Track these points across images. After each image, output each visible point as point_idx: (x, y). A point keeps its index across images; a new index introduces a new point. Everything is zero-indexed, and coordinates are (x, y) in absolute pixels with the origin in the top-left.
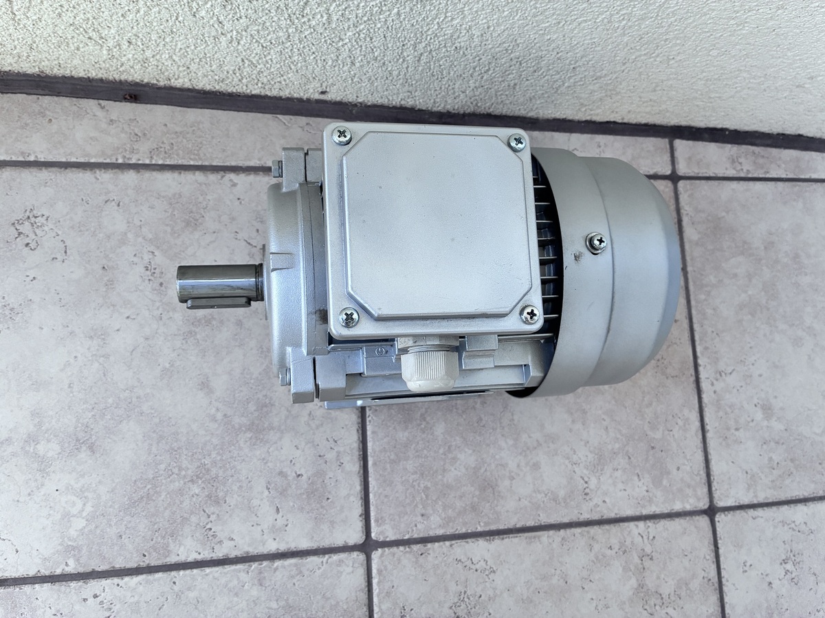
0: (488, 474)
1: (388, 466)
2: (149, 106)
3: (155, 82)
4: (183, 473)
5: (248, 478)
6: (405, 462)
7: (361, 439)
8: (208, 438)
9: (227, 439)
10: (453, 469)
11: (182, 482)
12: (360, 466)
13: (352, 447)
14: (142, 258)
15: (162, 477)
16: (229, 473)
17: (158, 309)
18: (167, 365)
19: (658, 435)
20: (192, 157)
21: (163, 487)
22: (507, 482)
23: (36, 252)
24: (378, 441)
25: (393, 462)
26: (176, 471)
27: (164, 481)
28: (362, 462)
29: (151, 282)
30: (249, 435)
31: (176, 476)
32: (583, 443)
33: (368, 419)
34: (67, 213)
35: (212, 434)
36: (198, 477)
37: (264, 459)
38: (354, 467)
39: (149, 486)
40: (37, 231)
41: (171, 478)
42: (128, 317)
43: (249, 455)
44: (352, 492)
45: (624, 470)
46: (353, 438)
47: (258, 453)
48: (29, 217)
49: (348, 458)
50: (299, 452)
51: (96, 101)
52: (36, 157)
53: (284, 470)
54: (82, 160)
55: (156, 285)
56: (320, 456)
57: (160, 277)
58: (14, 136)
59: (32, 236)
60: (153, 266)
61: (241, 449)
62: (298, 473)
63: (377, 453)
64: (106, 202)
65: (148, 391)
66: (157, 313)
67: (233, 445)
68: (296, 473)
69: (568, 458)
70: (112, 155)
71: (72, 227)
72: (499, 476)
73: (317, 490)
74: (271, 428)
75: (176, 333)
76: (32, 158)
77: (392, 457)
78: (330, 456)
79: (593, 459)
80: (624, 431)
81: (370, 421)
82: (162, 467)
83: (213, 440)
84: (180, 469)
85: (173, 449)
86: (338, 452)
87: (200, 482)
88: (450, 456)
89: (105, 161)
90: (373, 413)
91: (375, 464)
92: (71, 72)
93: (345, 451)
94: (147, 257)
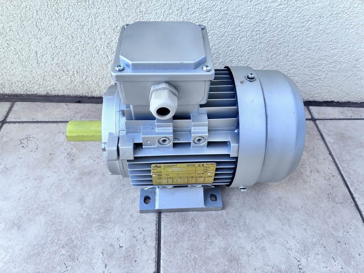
0: (233, 252)
1: (172, 244)
2: (84, 104)
3: (87, 95)
4: (60, 242)
5: (93, 247)
6: (182, 243)
7: (158, 229)
8: (76, 225)
9: (86, 226)
10: (211, 248)
11: (57, 247)
12: (156, 244)
13: (152, 233)
14: (67, 151)
15: (48, 244)
16: (83, 243)
17: (68, 169)
18: (66, 191)
19: (340, 234)
20: (96, 118)
21: (47, 249)
22: (246, 258)
23: (25, 149)
24: (167, 231)
25: (175, 242)
26: (56, 241)
27: (48, 246)
28: (157, 242)
29: (68, 159)
30: (98, 224)
31: (55, 244)
32: (291, 237)
33: (162, 219)
34: (43, 136)
35: (79, 223)
36: (66, 245)
37: (103, 237)
38: (153, 243)
39: (40, 248)
40: (28, 142)
41: (52, 245)
42: (54, 172)
43: (96, 235)
44: (150, 258)
45: (323, 255)
46: (153, 229)
47: (101, 233)
48: (27, 138)
49: (149, 239)
50: (123, 234)
51: (65, 103)
52: (38, 120)
53: (113, 243)
54: (54, 120)
55: (70, 160)
56: (134, 237)
57: (73, 157)
58: (31, 114)
59: (26, 144)
60: (71, 153)
61: (92, 231)
62: (121, 246)
63: (166, 237)
64: (59, 132)
65: (54, 202)
66: (67, 170)
67: (89, 229)
68: (120, 246)
69: (283, 246)
70: (66, 118)
71: (43, 141)
72: (240, 254)
73: (130, 255)
74: (110, 221)
75: (74, 178)
76: (36, 120)
77: (175, 240)
78: (140, 237)
79: (300, 247)
80: (317, 232)
81: (163, 220)
82: (50, 239)
83: (79, 226)
84: (58, 240)
85: (58, 230)
86: (144, 235)
87: (67, 247)
88: (209, 240)
89: (63, 120)
90: (165, 216)
91: (165, 243)
92: (58, 92)
93: (148, 235)
94: (69, 150)
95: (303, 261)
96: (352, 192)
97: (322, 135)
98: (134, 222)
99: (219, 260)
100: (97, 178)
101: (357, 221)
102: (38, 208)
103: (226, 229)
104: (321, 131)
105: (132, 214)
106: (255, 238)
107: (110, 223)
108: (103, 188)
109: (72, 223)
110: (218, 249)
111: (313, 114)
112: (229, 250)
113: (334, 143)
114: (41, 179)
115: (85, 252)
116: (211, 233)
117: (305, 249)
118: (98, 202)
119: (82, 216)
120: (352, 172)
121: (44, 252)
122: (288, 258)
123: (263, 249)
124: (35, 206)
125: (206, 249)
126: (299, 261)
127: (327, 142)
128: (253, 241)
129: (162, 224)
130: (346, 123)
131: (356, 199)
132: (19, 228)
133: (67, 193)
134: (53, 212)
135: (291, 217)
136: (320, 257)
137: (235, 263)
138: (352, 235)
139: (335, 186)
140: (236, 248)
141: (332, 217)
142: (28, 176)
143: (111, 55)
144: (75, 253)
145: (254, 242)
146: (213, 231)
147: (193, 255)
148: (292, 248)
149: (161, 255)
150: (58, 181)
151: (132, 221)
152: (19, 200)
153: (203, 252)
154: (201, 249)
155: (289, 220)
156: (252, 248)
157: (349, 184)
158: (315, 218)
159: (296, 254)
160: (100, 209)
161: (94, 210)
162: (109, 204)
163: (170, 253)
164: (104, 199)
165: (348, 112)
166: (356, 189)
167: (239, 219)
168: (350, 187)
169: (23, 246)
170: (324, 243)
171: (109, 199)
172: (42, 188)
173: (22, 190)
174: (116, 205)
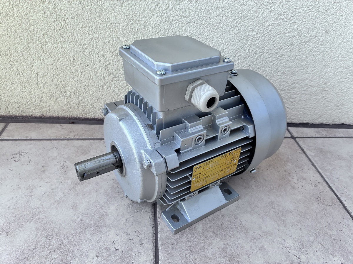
1: (170, 246)
2: (78, 125)
3: (81, 116)
4: (51, 247)
5: (87, 250)
6: (180, 244)
7: (154, 232)
8: (69, 230)
9: (80, 230)
11: (48, 252)
12: (153, 246)
13: (149, 235)
14: (60, 163)
15: (39, 249)
16: (77, 247)
18: (58, 199)
19: (335, 233)
20: (90, 136)
21: (37, 254)
22: (246, 257)
23: (17, 162)
24: (164, 233)
25: (173, 244)
26: (47, 246)
27: (39, 251)
28: (154, 244)
29: (61, 171)
30: (92, 229)
31: (46, 248)
32: (288, 236)
34: (36, 151)
35: (72, 228)
36: (58, 249)
37: (98, 241)
38: (150, 245)
39: (30, 253)
40: (21, 157)
41: (43, 249)
42: (47, 182)
43: (90, 239)
45: (321, 251)
46: (150, 231)
47: (95, 238)
48: (20, 153)
49: (146, 241)
50: (118, 237)
51: (59, 124)
52: (31, 138)
53: (108, 247)
54: (48, 138)
55: (63, 171)
56: (130, 240)
57: (66, 169)
58: (25, 133)
59: (18, 158)
60: (64, 166)
61: (86, 235)
62: (116, 248)
63: (163, 239)
64: (52, 148)
65: (46, 209)
66: (60, 180)
67: (82, 234)
69: (282, 244)
70: (60, 136)
71: (36, 155)
72: (240, 253)
73: (126, 258)
74: (105, 226)
75: (67, 187)
76: (29, 138)
77: (172, 242)
78: (136, 240)
82: (40, 243)
83: (72, 231)
84: (50, 245)
85: (49, 235)
86: (141, 238)
87: (59, 252)
88: (207, 241)
89: (56, 138)
91: (162, 245)
92: (53, 114)
93: (144, 238)
94: (62, 163)
95: (303, 258)
96: (339, 196)
97: (303, 150)
98: (130, 226)
99: (219, 259)
100: (91, 187)
101: (348, 221)
102: (28, 215)
103: (224, 230)
104: (302, 147)
105: (127, 219)
106: (253, 238)
107: (105, 227)
108: (97, 195)
109: (64, 228)
110: (217, 249)
111: (293, 133)
112: (229, 249)
113: (315, 156)
114: (32, 189)
115: (78, 256)
116: (209, 235)
117: (303, 247)
118: (92, 208)
119: (75, 221)
120: (336, 180)
121: (34, 257)
122: (288, 256)
123: (262, 248)
124: (25, 213)
125: (205, 249)
126: (299, 258)
127: (308, 155)
128: (251, 241)
129: (158, 227)
130: (323, 140)
131: (344, 202)
132: (7, 234)
133: (60, 200)
134: (44, 218)
135: (285, 219)
136: (318, 253)
137: (235, 261)
138: (346, 233)
139: (322, 191)
140: (235, 248)
141: (324, 217)
142: (19, 186)
143: (108, 76)
144: (68, 257)
145: (253, 241)
146: (210, 232)
147: (192, 255)
148: (290, 246)
149: (159, 257)
150: (50, 190)
151: (128, 225)
152: (9, 207)
153: (202, 253)
154: (200, 249)
155: (283, 221)
156: (251, 248)
157: (334, 189)
158: (308, 219)
159: (295, 252)
160: (94, 215)
161: (88, 215)
162: (104, 210)
163: (168, 254)
164: (99, 206)
165: (323, 132)
166: (342, 193)
167: (235, 221)
168: (336, 192)
169: (12, 251)
170: (321, 240)
171: (104, 206)
172: (33, 197)
173: (12, 198)
174: (110, 211)
